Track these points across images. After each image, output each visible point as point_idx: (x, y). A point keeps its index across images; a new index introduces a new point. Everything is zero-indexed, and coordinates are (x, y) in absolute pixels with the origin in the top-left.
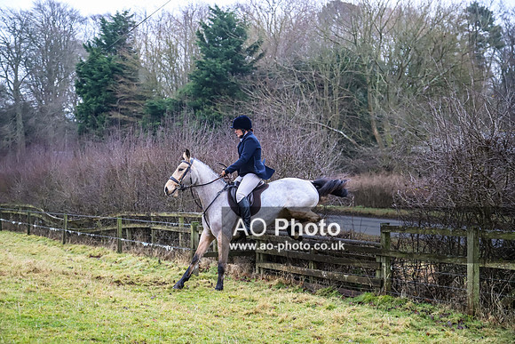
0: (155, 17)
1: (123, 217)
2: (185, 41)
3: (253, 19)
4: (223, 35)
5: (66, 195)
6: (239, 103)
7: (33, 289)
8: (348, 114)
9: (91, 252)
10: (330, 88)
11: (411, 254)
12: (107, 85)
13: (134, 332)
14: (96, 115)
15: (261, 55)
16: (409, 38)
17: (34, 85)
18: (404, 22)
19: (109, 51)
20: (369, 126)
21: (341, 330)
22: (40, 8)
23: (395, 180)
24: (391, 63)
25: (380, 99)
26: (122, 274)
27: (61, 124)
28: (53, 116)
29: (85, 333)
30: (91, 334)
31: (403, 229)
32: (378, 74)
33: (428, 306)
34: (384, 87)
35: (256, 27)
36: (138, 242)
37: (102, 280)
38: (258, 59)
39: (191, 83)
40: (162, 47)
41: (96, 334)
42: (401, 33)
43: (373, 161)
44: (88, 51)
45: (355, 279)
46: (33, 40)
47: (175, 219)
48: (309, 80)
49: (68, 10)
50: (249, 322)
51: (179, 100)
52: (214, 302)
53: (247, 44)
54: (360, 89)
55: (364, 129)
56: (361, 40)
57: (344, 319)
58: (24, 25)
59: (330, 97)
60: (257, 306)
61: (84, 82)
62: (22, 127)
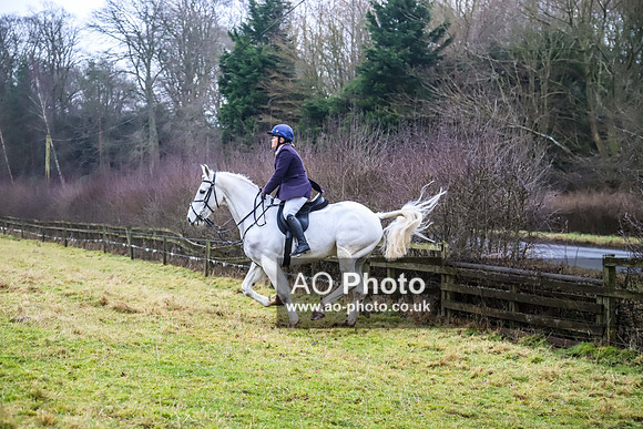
2: (353, 25)
4: (400, 16)
6: (420, 103)
7: (172, 330)
8: (560, 115)
9: (239, 287)
10: (537, 82)
12: (256, 81)
13: (293, 384)
14: (244, 119)
15: (448, 41)
17: (169, 83)
19: (259, 40)
20: (587, 130)
21: (551, 389)
23: (622, 199)
24: (617, 48)
25: (603, 95)
27: (202, 131)
28: (192, 120)
29: (235, 384)
30: (242, 386)
31: (633, 263)
32: (601, 63)
34: (608, 79)
35: (441, 6)
38: (443, 46)
39: (360, 78)
40: (324, 34)
41: (248, 386)
42: (632, 9)
43: (592, 175)
44: (234, 40)
45: (568, 324)
46: (168, 28)
48: (510, 71)
50: (434, 376)
51: (344, 99)
52: (390, 350)
53: (430, 27)
54: (576, 82)
55: (581, 134)
56: (578, 19)
57: (555, 375)
58: (158, 10)
59: (538, 93)
60: (444, 356)
61: (229, 78)
62: (156, 134)
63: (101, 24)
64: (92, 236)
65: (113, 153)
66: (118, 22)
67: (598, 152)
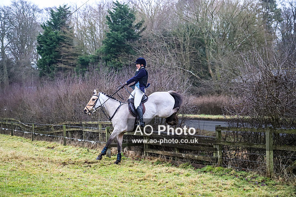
0: (82, 8)
1: (66, 124)
2: (100, 21)
3: (139, 8)
4: (122, 18)
5: (33, 112)
6: (132, 57)
7: (15, 169)
8: (195, 61)
9: (49, 145)
10: (184, 47)
11: (233, 143)
12: (55, 48)
13: (74, 193)
14: (49, 66)
15: (144, 29)
16: (228, 17)
17: (13, 49)
18: (225, 8)
19: (56, 29)
20: (207, 68)
21: (194, 189)
22: (15, 4)
23: (223, 99)
24: (218, 32)
25: (213, 52)
26: (67, 158)
27: (30, 71)
28: (24, 66)
29: (45, 195)
30: (49, 196)
32: (211, 38)
33: (244, 173)
34: (215, 46)
35: (140, 13)
36: (75, 139)
38: (142, 31)
39: (104, 46)
40: (87, 26)
41: (52, 195)
42: (224, 14)
43: (209, 88)
44: (44, 29)
45: (201, 158)
46: (12, 23)
47: (96, 126)
48: (172, 42)
49: (31, 5)
50: (141, 185)
51: (97, 56)
52: (120, 174)
53: (135, 22)
54: (201, 47)
55: (204, 70)
56: (201, 19)
57: (196, 182)
58: (6, 15)
59: (184, 52)
60: (145, 175)
61: (42, 46)
62: (7, 73)
67: (212, 78)
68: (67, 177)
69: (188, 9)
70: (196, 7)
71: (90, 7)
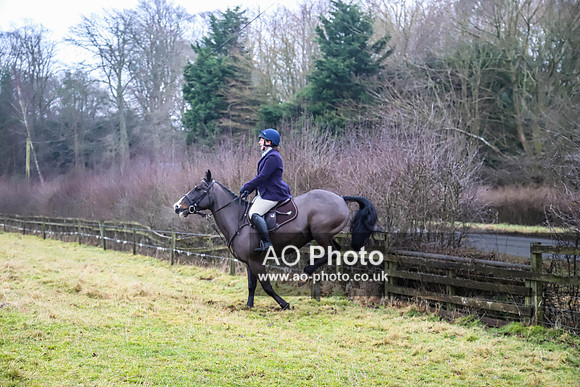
0: (270, 12)
2: (303, 38)
3: (380, 11)
4: (346, 30)
6: (364, 108)
7: (140, 314)
8: (490, 118)
9: (202, 274)
10: (469, 89)
11: (567, 279)
12: (217, 89)
13: (251, 362)
14: (206, 123)
15: (389, 53)
16: (562, 29)
17: (138, 91)
18: (556, 10)
19: (219, 52)
20: (515, 131)
21: (485, 365)
22: (145, 6)
23: (546, 194)
24: (540, 59)
25: (528, 100)
26: (236, 299)
27: (168, 133)
28: (159, 124)
29: (198, 363)
30: (204, 364)
31: (557, 250)
32: (526, 71)
34: (532, 86)
35: (382, 21)
37: (215, 305)
38: (385, 57)
39: (310, 85)
40: (278, 46)
41: (209, 365)
42: (553, 23)
43: (519, 172)
44: (196, 52)
45: (500, 306)
46: (137, 41)
48: (445, 79)
49: (175, 7)
50: (378, 354)
51: (296, 105)
52: (338, 331)
53: (373, 40)
54: (503, 89)
55: (508, 134)
56: (505, 33)
57: (488, 352)
58: (127, 25)
59: (470, 99)
60: (388, 335)
61: (192, 86)
62: (126, 137)
63: (77, 38)
64: (69, 229)
65: (87, 154)
66: (92, 36)
67: (524, 151)
68: (238, 333)
69: (480, 13)
70: (496, 9)
71: (285, 10)
